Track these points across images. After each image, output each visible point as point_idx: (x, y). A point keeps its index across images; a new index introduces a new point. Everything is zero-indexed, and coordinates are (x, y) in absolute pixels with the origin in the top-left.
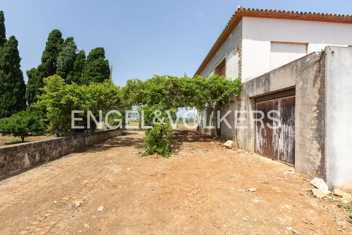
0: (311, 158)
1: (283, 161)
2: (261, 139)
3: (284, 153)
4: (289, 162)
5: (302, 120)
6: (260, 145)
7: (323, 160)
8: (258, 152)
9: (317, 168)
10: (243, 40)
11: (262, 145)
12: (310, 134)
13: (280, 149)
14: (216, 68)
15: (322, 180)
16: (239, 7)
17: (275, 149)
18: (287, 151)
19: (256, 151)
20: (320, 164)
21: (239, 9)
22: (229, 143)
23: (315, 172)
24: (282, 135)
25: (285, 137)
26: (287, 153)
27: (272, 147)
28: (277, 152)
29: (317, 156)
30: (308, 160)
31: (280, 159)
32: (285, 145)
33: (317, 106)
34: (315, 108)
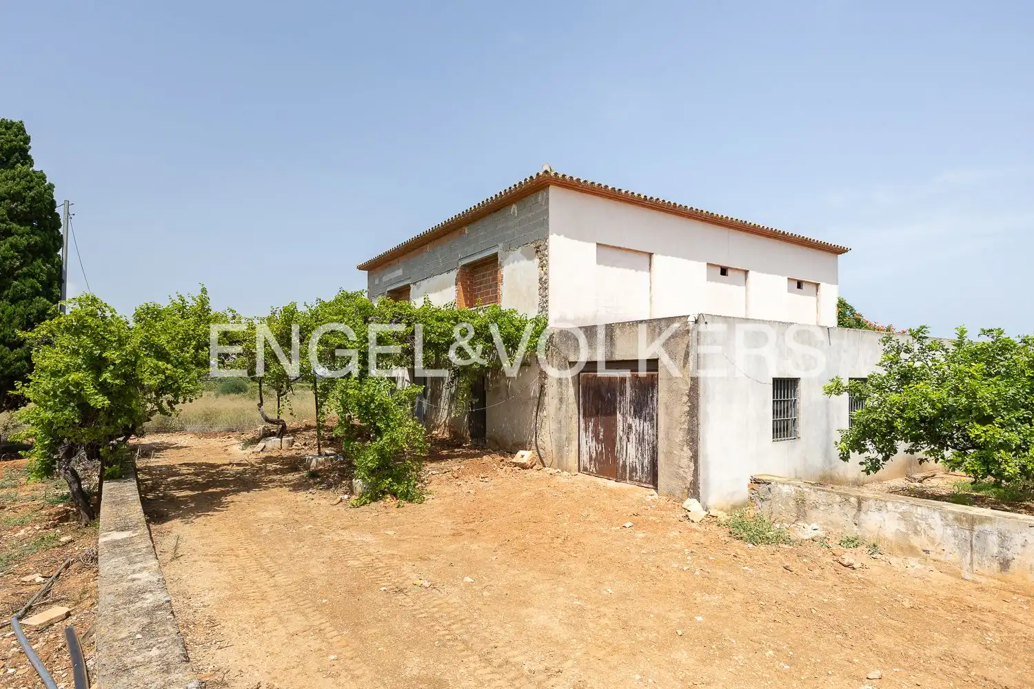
0: (681, 471)
1: (636, 481)
2: (593, 444)
3: (638, 467)
4: (645, 482)
5: (669, 414)
6: (591, 457)
7: (696, 473)
8: (585, 469)
9: (688, 486)
10: (551, 236)
11: (594, 455)
12: (680, 436)
13: (631, 461)
14: (462, 266)
15: (695, 500)
17: (621, 463)
18: (642, 464)
19: (582, 469)
20: (692, 478)
21: (546, 172)
22: (524, 456)
23: (686, 491)
24: (632, 437)
25: (639, 441)
26: (643, 468)
27: (615, 459)
28: (624, 466)
29: (689, 467)
30: (677, 476)
31: (631, 479)
32: (639, 454)
33: (688, 396)
34: (685, 399)
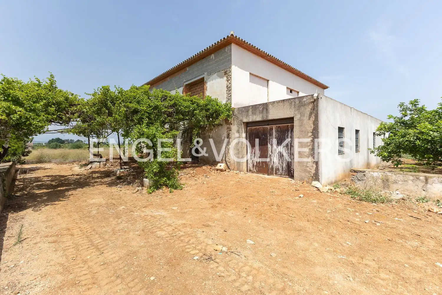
0: (308, 169)
1: (279, 174)
3: (280, 168)
4: (284, 175)
6: (253, 165)
7: (317, 169)
8: (250, 171)
9: (312, 175)
10: (232, 66)
11: (255, 164)
13: (276, 165)
14: (186, 85)
15: (318, 182)
16: (232, 33)
17: (270, 166)
18: (282, 167)
19: (248, 170)
20: (315, 172)
22: (221, 166)
23: (311, 178)
26: (283, 168)
27: (267, 165)
28: (272, 168)
29: (313, 166)
30: (305, 171)
31: (276, 174)
32: (281, 162)
33: (312, 133)
34: (310, 134)
